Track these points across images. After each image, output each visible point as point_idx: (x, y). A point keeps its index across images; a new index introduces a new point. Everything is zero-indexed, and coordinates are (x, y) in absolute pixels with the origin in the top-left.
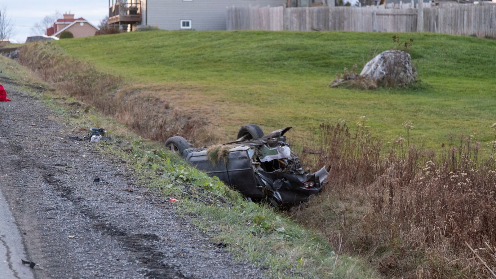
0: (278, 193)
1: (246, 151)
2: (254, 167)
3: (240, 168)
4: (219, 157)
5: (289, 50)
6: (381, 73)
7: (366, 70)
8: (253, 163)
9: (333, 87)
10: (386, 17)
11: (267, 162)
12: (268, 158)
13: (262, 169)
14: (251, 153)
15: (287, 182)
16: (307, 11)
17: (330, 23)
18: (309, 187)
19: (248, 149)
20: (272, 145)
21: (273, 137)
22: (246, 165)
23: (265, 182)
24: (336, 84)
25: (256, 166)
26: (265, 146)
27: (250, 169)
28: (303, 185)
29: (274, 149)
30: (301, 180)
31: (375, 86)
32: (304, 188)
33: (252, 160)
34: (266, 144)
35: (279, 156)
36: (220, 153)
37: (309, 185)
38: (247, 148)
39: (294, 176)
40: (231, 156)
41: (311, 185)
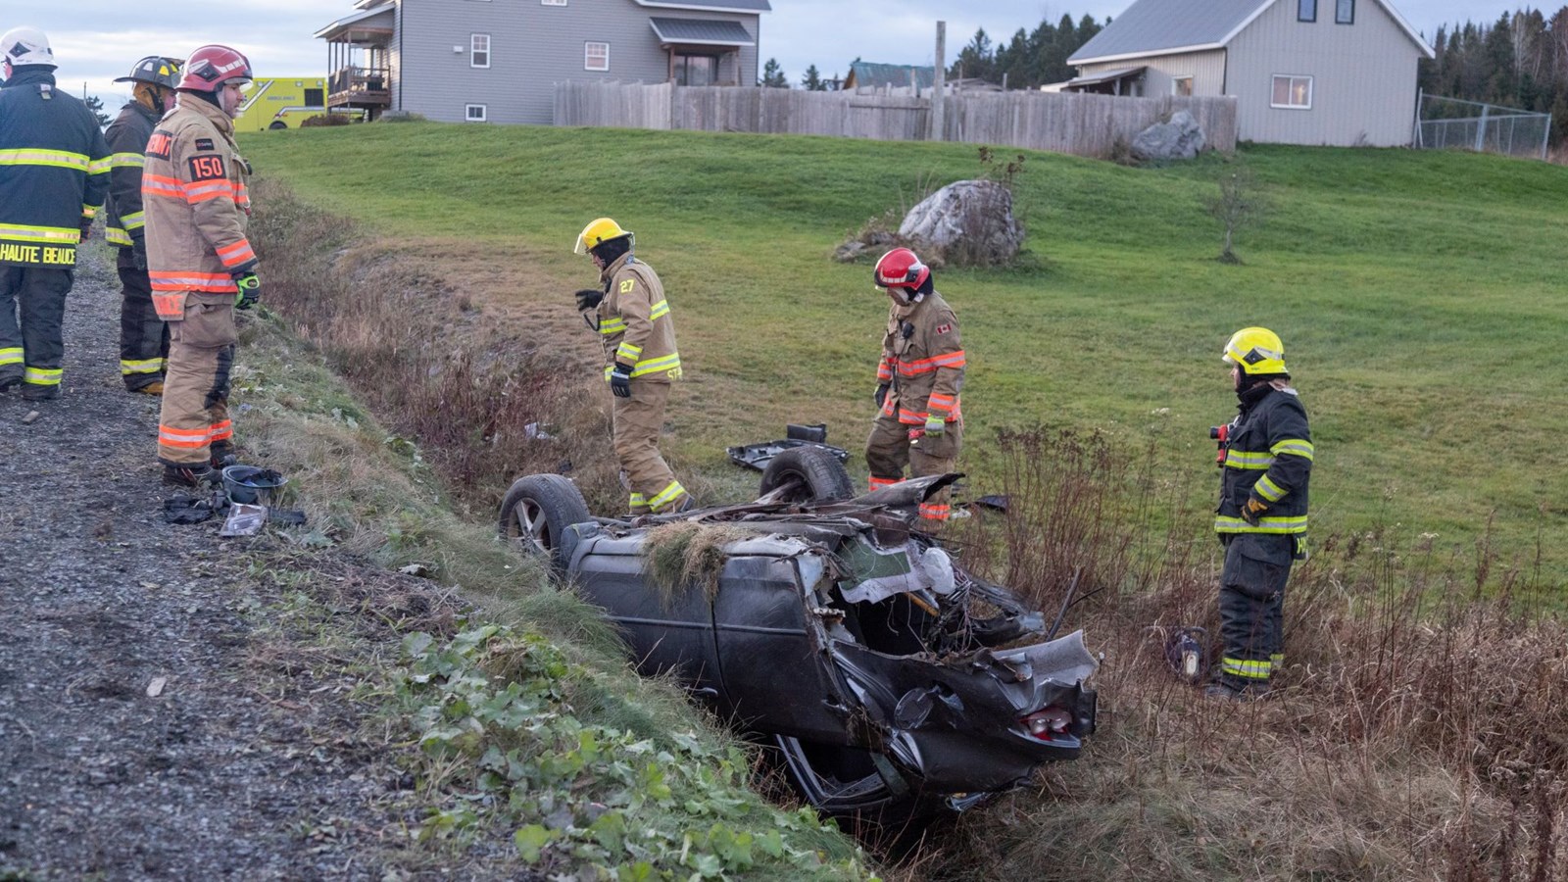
0: (907, 736)
1: (793, 559)
2: (819, 628)
3: (764, 624)
4: (686, 571)
5: (710, 170)
6: (952, 232)
7: (912, 223)
8: (817, 611)
9: (843, 261)
10: (868, 111)
11: (866, 603)
12: (872, 590)
13: (850, 639)
14: (811, 570)
15: (952, 701)
16: (718, 95)
17: (761, 120)
18: (1049, 733)
19: (801, 553)
20: (887, 537)
21: (893, 505)
22: (790, 614)
23: (860, 692)
24: (849, 254)
25: (828, 621)
26: (864, 540)
27: (804, 631)
28: (1025, 722)
29: (893, 551)
30: (1019, 701)
31: (942, 262)
32: (1028, 737)
33: (814, 601)
34: (865, 531)
35: (911, 581)
36: (693, 554)
37: (1049, 724)
38: (794, 546)
39: (987, 684)
40: (731, 572)
41: (1060, 725)
